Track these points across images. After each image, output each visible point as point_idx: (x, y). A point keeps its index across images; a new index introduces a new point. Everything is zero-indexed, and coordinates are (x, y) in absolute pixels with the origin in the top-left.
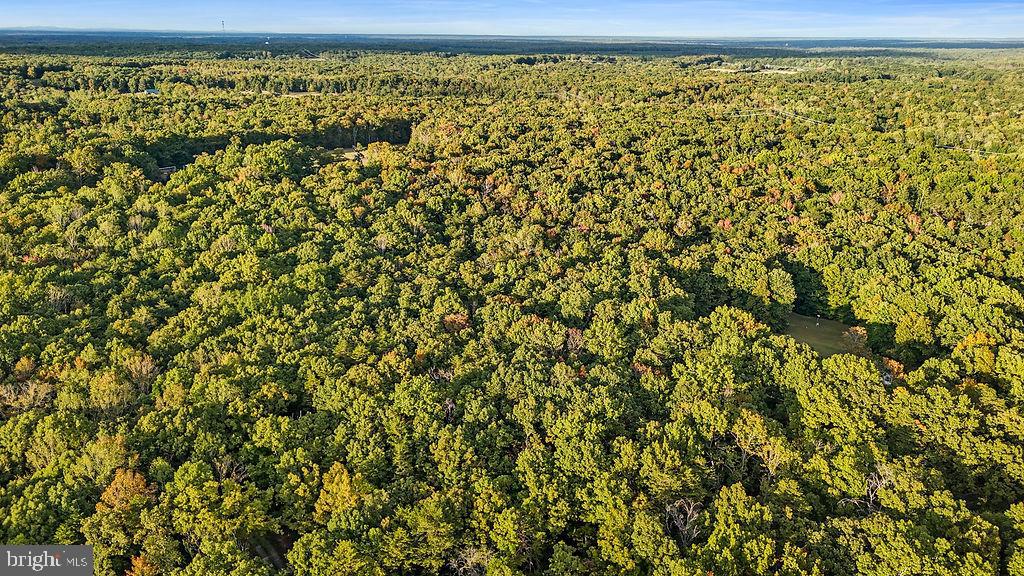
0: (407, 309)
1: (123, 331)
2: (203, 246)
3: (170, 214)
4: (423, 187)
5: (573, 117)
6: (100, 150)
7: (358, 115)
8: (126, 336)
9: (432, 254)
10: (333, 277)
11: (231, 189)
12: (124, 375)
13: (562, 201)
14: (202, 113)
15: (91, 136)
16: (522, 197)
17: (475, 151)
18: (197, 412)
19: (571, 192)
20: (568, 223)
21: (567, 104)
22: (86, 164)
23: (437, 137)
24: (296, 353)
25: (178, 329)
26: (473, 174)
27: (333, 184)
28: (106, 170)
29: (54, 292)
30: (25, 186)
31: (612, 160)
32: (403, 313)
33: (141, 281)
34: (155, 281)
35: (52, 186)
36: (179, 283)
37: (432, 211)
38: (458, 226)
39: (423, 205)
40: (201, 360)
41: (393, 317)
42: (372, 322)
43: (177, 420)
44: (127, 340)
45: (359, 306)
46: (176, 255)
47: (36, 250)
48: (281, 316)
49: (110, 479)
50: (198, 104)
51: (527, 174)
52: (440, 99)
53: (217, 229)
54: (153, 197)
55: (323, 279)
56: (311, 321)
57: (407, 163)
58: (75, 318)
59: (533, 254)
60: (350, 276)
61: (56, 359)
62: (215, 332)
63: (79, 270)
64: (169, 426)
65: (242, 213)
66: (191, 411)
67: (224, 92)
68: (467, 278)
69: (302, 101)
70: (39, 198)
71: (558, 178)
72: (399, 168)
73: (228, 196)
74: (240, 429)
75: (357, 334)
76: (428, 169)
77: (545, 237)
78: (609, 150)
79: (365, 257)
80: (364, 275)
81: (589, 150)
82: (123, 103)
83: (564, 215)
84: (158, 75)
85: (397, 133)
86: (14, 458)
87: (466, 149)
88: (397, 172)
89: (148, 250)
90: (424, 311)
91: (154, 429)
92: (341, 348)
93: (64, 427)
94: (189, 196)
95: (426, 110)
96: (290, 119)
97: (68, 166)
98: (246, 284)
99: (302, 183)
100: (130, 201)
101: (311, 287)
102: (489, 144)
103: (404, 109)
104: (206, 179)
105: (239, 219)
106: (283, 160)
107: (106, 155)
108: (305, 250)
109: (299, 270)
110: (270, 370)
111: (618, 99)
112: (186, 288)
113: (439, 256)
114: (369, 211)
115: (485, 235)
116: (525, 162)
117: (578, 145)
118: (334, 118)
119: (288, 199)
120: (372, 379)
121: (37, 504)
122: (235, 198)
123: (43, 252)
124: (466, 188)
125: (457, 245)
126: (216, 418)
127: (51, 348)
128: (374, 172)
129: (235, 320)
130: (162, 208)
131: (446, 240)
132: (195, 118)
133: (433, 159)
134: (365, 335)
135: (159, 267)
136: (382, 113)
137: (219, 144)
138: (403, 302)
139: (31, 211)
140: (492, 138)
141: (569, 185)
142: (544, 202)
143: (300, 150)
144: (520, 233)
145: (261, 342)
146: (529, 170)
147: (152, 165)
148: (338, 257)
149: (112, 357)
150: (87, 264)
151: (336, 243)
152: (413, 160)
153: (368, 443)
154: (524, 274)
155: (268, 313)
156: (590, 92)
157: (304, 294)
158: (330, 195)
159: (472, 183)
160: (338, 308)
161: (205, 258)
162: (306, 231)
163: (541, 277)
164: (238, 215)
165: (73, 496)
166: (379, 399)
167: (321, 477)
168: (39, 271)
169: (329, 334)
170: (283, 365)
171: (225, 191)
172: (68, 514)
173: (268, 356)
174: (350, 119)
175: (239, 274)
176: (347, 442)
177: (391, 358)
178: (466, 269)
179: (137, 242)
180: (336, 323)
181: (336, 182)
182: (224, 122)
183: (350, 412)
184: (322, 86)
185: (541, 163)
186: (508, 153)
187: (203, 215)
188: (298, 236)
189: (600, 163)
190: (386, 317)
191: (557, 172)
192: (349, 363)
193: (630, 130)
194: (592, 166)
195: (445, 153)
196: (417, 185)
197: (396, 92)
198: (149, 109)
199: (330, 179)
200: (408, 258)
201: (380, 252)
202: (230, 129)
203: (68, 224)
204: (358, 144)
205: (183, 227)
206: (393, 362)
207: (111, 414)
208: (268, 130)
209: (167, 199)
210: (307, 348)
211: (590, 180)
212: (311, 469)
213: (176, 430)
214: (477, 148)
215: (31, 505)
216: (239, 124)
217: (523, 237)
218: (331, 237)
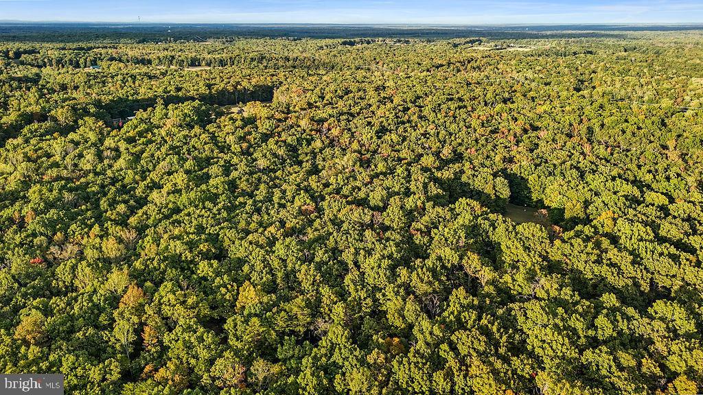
0: (278, 203)
1: (113, 217)
2: (151, 168)
3: (128, 149)
4: (284, 130)
5: (379, 83)
6: (74, 109)
7: (238, 83)
8: (115, 220)
9: (292, 171)
10: (232, 185)
11: (164, 134)
12: (120, 240)
13: (372, 138)
14: (134, 83)
15: (64, 100)
16: (346, 136)
17: (316, 107)
18: (166, 258)
19: (377, 132)
20: (375, 152)
21: (376, 74)
22: (66, 118)
23: (291, 97)
24: (217, 227)
25: (145, 216)
26: (315, 121)
27: (226, 129)
28: (80, 122)
29: (68, 196)
30: (32, 133)
31: (404, 111)
32: (276, 205)
33: (117, 189)
34: (124, 189)
35: (49, 132)
36: (140, 190)
37: (290, 145)
38: (307, 154)
39: (285, 142)
40: (162, 232)
41: (270, 208)
42: (258, 211)
43: (155, 263)
44: (116, 223)
45: (250, 202)
47: (49, 171)
48: (204, 208)
49: (125, 291)
50: (131, 77)
51: (349, 121)
52: (292, 71)
53: (158, 158)
54: (116, 139)
55: (227, 187)
56: (223, 210)
57: (273, 115)
58: (82, 211)
59: (353, 171)
60: (243, 185)
61: (77, 233)
62: (167, 217)
63: (79, 183)
64: (151, 266)
65: (172, 148)
66: (162, 258)
67: (146, 67)
68: (314, 185)
69: (199, 73)
70: (43, 140)
71: (369, 123)
72: (268, 118)
73: (162, 138)
74: (189, 268)
75: (251, 217)
76: (286, 119)
77: (361, 160)
78: (402, 105)
79: (251, 173)
80: (251, 184)
81: (389, 105)
82: (80, 76)
83: (373, 147)
84: (99, 56)
85: (264, 94)
86: (66, 283)
87: (310, 105)
88: (267, 121)
89: (117, 171)
90: (289, 204)
91: (143, 267)
92: (242, 224)
93: (94, 266)
94: (137, 138)
95: (282, 79)
96: (193, 86)
97: (55, 119)
98: (181, 190)
99: (207, 128)
100: (101, 141)
101: (220, 192)
102: (325, 101)
103: (268, 78)
104: (146, 127)
105: (171, 152)
106: (193, 114)
107: (79, 113)
108: (214, 170)
109: (211, 182)
110: (203, 236)
111: (410, 70)
112: (144, 193)
113: (296, 173)
114: (251, 146)
115: (324, 160)
116: (348, 113)
117: (382, 102)
118: (222, 85)
119: (200, 139)
120: (262, 240)
121: (88, 304)
122: (167, 139)
123: (53, 172)
124: (311, 130)
125: (307, 166)
126: (176, 261)
127: (73, 227)
128: (251, 121)
129: (177, 210)
130: (123, 146)
131: (300, 163)
132: (130, 86)
133: (289, 112)
134: (255, 217)
135: (126, 181)
136: (254, 81)
137: (149, 103)
138: (276, 199)
139: (41, 148)
140: (327, 98)
141: (376, 128)
142: (360, 139)
143: (204, 108)
144: (345, 158)
145: (195, 222)
146: (351, 118)
147: (108, 118)
148: (234, 174)
149: (110, 231)
150: (83, 180)
151: (232, 165)
152: (276, 113)
153: (262, 273)
154: (348, 182)
155: (196, 206)
156: (391, 65)
157: (217, 196)
158: (226, 136)
159: (315, 127)
160: (237, 203)
161: (153, 176)
162: (213, 158)
163: (358, 184)
164: (170, 149)
165: (106, 300)
166: (267, 251)
167: (238, 290)
168: (55, 184)
169: (234, 217)
170: (210, 234)
171: (159, 135)
172: (104, 309)
173: (200, 229)
174: (233, 85)
175: (175, 184)
176: (251, 272)
177: (272, 229)
178: (313, 182)
179: (110, 166)
180: (238, 211)
181: (229, 128)
182: (151, 89)
183: (251, 258)
184: (211, 62)
185: (358, 114)
186: (337, 108)
187: (148, 150)
188: (208, 161)
189: (396, 114)
190: (266, 208)
191: (369, 120)
192: (248, 233)
193: (416, 91)
194: (391, 116)
195: (297, 108)
196: (280, 129)
197: (261, 66)
198: (99, 80)
199: (225, 126)
200: (277, 174)
201: (260, 170)
202: (156, 93)
203: (65, 156)
204: (240, 102)
205: (137, 157)
206: (273, 231)
207: (118, 261)
208: (180, 94)
209: (125, 140)
210: (222, 225)
211: (389, 124)
212: (232, 286)
213: (155, 267)
214: (317, 104)
215: (85, 304)
216: (161, 90)
217: (348, 160)
218: (229, 162)
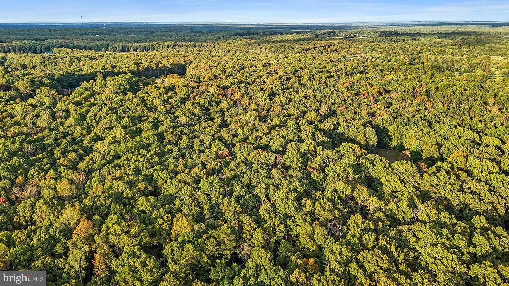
0: (199, 150)
1: (65, 163)
2: (95, 125)
3: (76, 110)
4: (197, 95)
5: (266, 61)
6: (32, 82)
7: (159, 62)
8: (66, 166)
9: (206, 125)
10: (161, 137)
11: (104, 99)
12: (71, 182)
13: (266, 100)
14: (79, 63)
15: (25, 75)
16: (246, 98)
17: (220, 78)
18: (110, 196)
19: (269, 96)
20: (269, 110)
21: (262, 55)
22: (26, 88)
23: (200, 71)
24: (151, 170)
25: (91, 162)
26: (221, 88)
27: (153, 94)
28: (37, 91)
29: (27, 147)
31: (287, 80)
32: (197, 152)
33: (68, 141)
34: (74, 141)
35: (13, 98)
36: (86, 142)
37: (204, 106)
38: (217, 112)
39: (199, 103)
40: (106, 174)
41: (193, 153)
42: (183, 156)
43: (102, 199)
44: (67, 167)
45: (176, 149)
46: (83, 129)
47: (13, 128)
48: (139, 154)
49: (77, 224)
50: (77, 58)
51: (247, 88)
52: (199, 54)
53: (100, 117)
54: (66, 102)
55: (156, 138)
56: (154, 156)
57: (188, 84)
58: (39, 159)
59: (254, 124)
60: (169, 137)
61: (35, 177)
62: (109, 162)
63: (36, 137)
64: (98, 202)
65: (111, 109)
66: (107, 195)
67: (88, 52)
68: (225, 135)
69: (129, 56)
70: (8, 105)
71: (262, 89)
72: (185, 86)
73: (103, 101)
74: (130, 204)
75: (178, 161)
76: (198, 87)
77: (259, 116)
78: (285, 76)
79: (175, 127)
80: (175, 135)
81: (275, 76)
82: (37, 58)
83: (267, 106)
84: (51, 44)
85: (179, 70)
86: (27, 218)
87: (216, 77)
88: (184, 88)
89: (68, 127)
90: (207, 150)
91: (91, 203)
92: (171, 167)
93: (50, 203)
94: (83, 102)
95: (192, 59)
96: (125, 64)
97: (17, 89)
98: (120, 141)
99: (137, 95)
100: (55, 105)
101: (151, 142)
102: (227, 74)
103: (182, 59)
104: (90, 93)
105: (110, 112)
106: (126, 84)
107: (36, 84)
108: (145, 125)
109: (143, 134)
110: (140, 177)
111: (287, 52)
112: (90, 144)
113: (210, 126)
114: (173, 107)
115: (230, 116)
116: (245, 82)
117: (270, 74)
118: (147, 64)
119: (132, 102)
120: (189, 179)
121: (45, 236)
122: (107, 102)
123: (16, 129)
124: (218, 95)
125: (218, 121)
126: (119, 198)
127: (32, 171)
128: (172, 88)
129: (118, 157)
130: (71, 108)
131: (212, 119)
132: (76, 65)
133: (200, 82)
134: (181, 161)
135: (75, 135)
136: (171, 61)
137: (91, 77)
138: (196, 147)
139: (6, 111)
140: (228, 71)
141: (267, 93)
142: (257, 101)
143: (134, 79)
144: (248, 115)
145: (133, 166)
146: (248, 86)
147: (59, 88)
148: (161, 128)
149: (63, 175)
150: (40, 134)
151: (159, 122)
152: (191, 82)
153: (192, 206)
154: (252, 133)
155: (133, 153)
156: (272, 49)
157: (149, 145)
158: (153, 100)
159: (221, 93)
160: (166, 150)
161: (97, 130)
162: (144, 116)
163: (260, 134)
164: (110, 110)
165: (61, 232)
166: (193, 188)
167: (172, 220)
168: (17, 138)
169: (164, 161)
170: (145, 175)
171: (100, 99)
172: (59, 240)
173: (138, 171)
174: (155, 64)
175: (115, 137)
176: (182, 205)
178: (224, 133)
179: (62, 124)
180: (167, 157)
181: (155, 93)
182: (92, 67)
183: (181, 193)
184: (137, 48)
185: (253, 83)
186: (236, 78)
187: (92, 111)
188: (140, 119)
189: (281, 82)
190: (189, 153)
191: (262, 86)
192: (177, 173)
194: (278, 84)
195: (206, 79)
196: (194, 94)
197: (175, 51)
198: (52, 61)
199: (151, 93)
200: (195, 127)
201: (182, 125)
202: (96, 70)
203: (25, 117)
204: (162, 75)
205: (83, 117)
206: (197, 171)
207: (70, 198)
208: (115, 70)
209: (73, 103)
210: (155, 167)
211: (278, 90)
212: (167, 217)
213: (102, 203)
214: (221, 76)
215: (43, 236)
216: (100, 67)
217: (250, 116)
218: (157, 119)
